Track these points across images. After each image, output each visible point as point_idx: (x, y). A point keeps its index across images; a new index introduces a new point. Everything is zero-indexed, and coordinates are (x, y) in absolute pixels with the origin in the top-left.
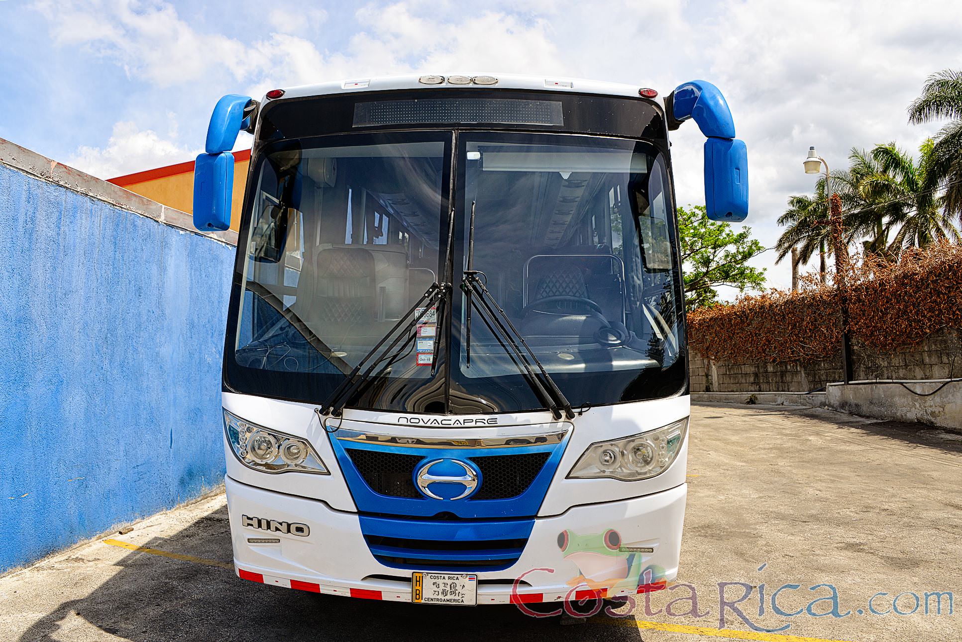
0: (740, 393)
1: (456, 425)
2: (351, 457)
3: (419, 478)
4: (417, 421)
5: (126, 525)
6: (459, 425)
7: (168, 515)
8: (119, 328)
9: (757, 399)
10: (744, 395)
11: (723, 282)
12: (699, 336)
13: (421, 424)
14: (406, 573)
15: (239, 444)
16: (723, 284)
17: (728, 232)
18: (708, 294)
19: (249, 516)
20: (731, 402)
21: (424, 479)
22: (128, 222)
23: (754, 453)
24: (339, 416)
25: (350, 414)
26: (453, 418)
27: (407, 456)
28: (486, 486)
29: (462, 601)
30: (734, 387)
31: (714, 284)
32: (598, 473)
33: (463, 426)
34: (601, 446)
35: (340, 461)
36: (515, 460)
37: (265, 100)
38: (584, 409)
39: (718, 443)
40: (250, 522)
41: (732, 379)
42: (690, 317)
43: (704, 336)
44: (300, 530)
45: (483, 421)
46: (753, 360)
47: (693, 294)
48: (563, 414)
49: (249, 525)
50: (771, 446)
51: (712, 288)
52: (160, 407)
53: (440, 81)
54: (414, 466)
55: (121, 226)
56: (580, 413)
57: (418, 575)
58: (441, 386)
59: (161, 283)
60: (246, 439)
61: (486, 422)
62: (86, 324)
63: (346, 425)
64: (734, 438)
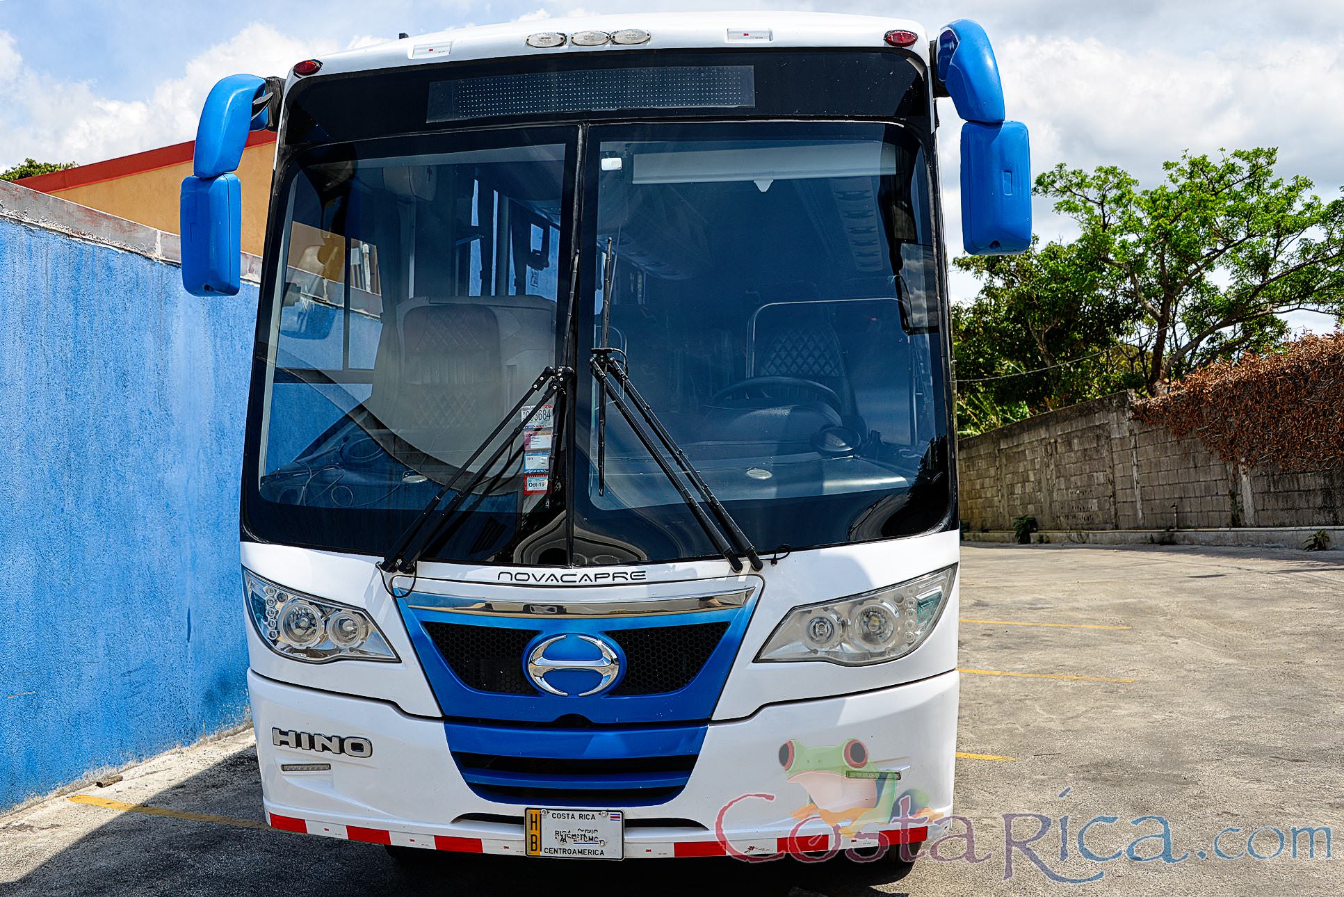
0: (1297, 528)
1: (583, 583)
2: (431, 635)
3: (530, 666)
4: (526, 577)
5: (111, 771)
6: (588, 582)
7: (184, 755)
8: (90, 443)
9: (1329, 541)
10: (1304, 532)
11: (1300, 303)
12: (1214, 419)
13: (532, 581)
14: (516, 810)
15: (266, 621)
16: (1299, 308)
17: (1308, 201)
18: (1268, 330)
19: (282, 730)
20: (1279, 547)
21: (538, 665)
22: (97, 263)
23: (1266, 641)
24: (412, 573)
25: (427, 569)
26: (580, 571)
27: (514, 631)
28: (633, 675)
29: (602, 853)
30: (1285, 516)
31: (1282, 309)
32: (806, 653)
33: (594, 583)
34: (810, 612)
35: (414, 641)
36: (674, 634)
37: (292, 79)
38: (779, 556)
39: (1203, 623)
40: (284, 738)
41: (1280, 499)
42: (1197, 380)
43: (1226, 417)
44: (357, 747)
45: (625, 575)
46: (1320, 463)
47: (1237, 330)
48: (746, 563)
49: (283, 743)
50: (1308, 629)
51: (1279, 317)
52: (168, 572)
53: (559, 42)
54: (524, 646)
55: (85, 271)
56: (774, 561)
57: (534, 812)
58: (560, 524)
59: (161, 364)
60: (277, 612)
61: (628, 577)
62: (31, 438)
63: (422, 586)
64: (1238, 615)
